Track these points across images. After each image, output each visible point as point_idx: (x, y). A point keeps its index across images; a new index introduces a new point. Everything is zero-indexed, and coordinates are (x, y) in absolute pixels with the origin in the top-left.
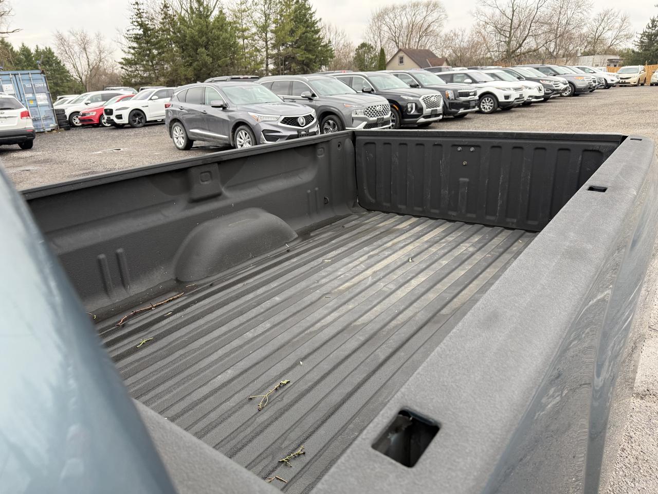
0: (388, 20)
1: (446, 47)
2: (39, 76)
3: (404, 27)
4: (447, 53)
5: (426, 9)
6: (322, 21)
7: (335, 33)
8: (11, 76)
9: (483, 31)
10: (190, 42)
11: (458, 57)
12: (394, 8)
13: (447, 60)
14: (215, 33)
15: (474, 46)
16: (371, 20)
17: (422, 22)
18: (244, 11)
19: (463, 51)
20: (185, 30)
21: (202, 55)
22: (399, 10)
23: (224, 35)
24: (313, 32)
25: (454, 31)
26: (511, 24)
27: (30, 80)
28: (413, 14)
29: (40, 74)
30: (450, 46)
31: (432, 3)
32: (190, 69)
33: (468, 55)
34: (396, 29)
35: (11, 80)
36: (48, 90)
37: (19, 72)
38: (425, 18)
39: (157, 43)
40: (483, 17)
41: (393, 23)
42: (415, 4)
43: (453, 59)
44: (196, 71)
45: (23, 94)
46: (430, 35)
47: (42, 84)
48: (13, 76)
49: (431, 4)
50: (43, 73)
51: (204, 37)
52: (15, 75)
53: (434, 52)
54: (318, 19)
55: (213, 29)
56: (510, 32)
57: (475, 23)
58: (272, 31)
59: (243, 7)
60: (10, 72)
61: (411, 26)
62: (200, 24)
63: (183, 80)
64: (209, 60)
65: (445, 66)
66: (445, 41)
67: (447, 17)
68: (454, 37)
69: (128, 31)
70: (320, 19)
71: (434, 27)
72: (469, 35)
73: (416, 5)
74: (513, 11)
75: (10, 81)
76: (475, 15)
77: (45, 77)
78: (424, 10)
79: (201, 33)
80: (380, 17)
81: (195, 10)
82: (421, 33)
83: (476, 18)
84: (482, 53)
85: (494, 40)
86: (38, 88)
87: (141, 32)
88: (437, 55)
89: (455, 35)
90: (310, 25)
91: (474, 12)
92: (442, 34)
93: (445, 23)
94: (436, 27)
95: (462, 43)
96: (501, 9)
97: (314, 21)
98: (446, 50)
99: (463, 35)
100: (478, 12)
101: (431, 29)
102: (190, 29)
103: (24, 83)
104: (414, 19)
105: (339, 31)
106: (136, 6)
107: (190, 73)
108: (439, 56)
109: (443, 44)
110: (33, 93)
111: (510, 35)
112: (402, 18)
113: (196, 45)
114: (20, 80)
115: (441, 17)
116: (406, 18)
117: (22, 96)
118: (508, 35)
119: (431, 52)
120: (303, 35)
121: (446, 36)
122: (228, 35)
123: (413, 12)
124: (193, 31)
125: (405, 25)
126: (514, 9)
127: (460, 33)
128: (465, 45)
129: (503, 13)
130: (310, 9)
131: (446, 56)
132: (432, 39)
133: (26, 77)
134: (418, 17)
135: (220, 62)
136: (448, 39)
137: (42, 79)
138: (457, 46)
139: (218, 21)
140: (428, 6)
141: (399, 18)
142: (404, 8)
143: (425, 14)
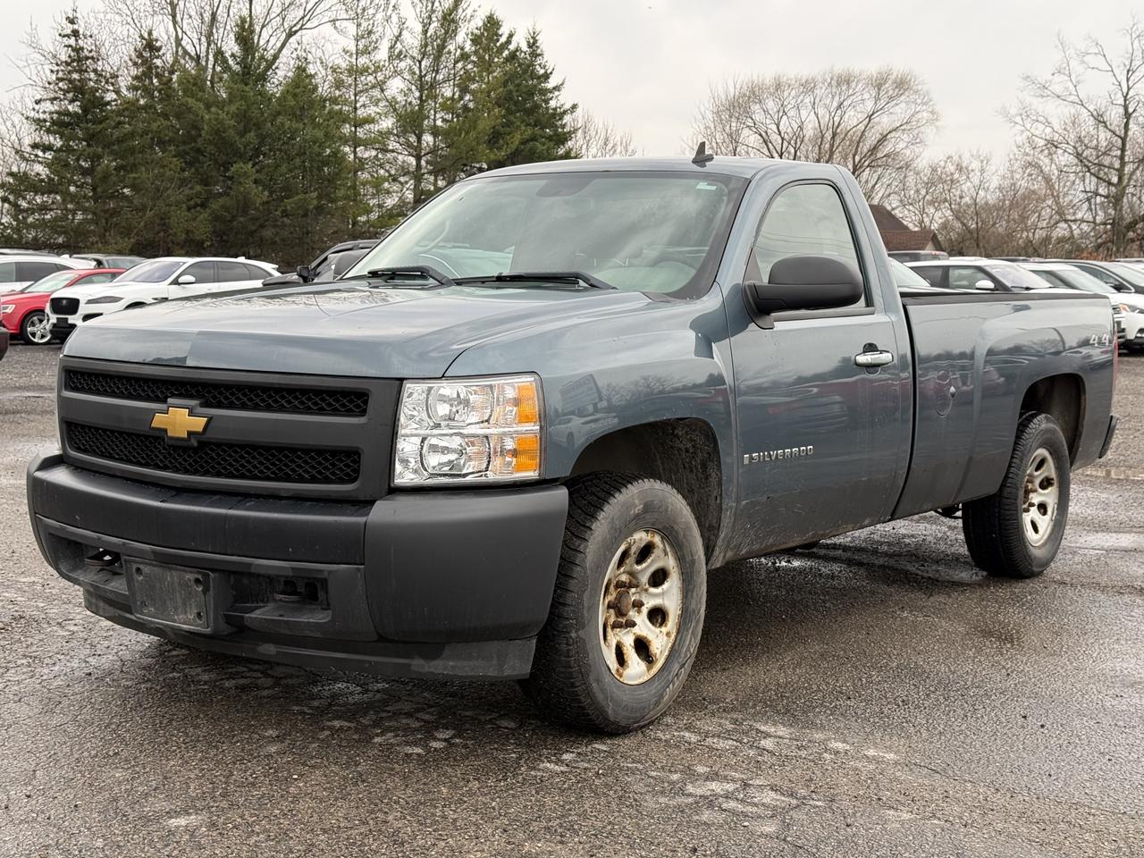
0: (759, 116)
1: (932, 203)
3: (806, 139)
4: (937, 218)
5: (874, 93)
6: (579, 111)
7: (601, 142)
9: (1047, 161)
10: (210, 142)
11: (970, 232)
12: (778, 86)
13: (934, 237)
14: (283, 124)
15: (1018, 204)
16: (709, 116)
17: (862, 127)
18: (365, 70)
19: (984, 216)
20: (200, 112)
21: (242, 180)
22: (793, 93)
23: (310, 132)
24: (550, 138)
25: (956, 158)
26: (1123, 150)
28: (835, 104)
30: (946, 200)
31: (893, 77)
32: (205, 215)
33: (1001, 228)
34: (785, 144)
38: (870, 117)
39: (120, 141)
40: (1041, 127)
41: (774, 128)
42: (840, 77)
43: (953, 236)
44: (217, 224)
46: (886, 166)
49: (890, 82)
51: (252, 134)
53: (898, 213)
54: (567, 106)
55: (279, 113)
56: (1120, 172)
57: (1021, 139)
58: (435, 132)
59: (363, 60)
61: (828, 136)
62: (244, 98)
63: (178, 244)
64: (259, 195)
65: (929, 250)
66: (929, 184)
67: (937, 120)
68: (956, 176)
69: (37, 102)
70: (574, 107)
71: (897, 144)
72: (1001, 172)
73: (844, 81)
74: (1128, 115)
76: (1018, 119)
78: (866, 96)
79: (246, 121)
80: (738, 108)
81: (231, 62)
82: (857, 158)
83: (1019, 127)
84: (1040, 224)
85: (1077, 190)
87: (74, 108)
88: (905, 223)
89: (960, 168)
90: (544, 120)
91: (1013, 111)
92: (922, 163)
93: (929, 133)
94: (902, 145)
95: (982, 193)
96: (1091, 108)
97: (555, 109)
98: (932, 210)
99: (982, 171)
100: (1025, 113)
101: (888, 148)
102: (213, 109)
104: (837, 119)
105: (615, 138)
106: (72, 41)
107: (202, 225)
108: (911, 226)
109: (923, 192)
111: (1120, 179)
112: (804, 113)
113: (226, 152)
115: (919, 116)
116: (812, 113)
118: (1115, 180)
119: (889, 213)
120: (522, 147)
121: (934, 170)
122: (320, 134)
123: (837, 98)
124: (223, 116)
125: (809, 132)
126: (1131, 110)
127: (975, 165)
128: (992, 198)
129: (1100, 120)
130: (546, 76)
131: (935, 226)
132: (890, 176)
134: (850, 113)
135: (289, 204)
136: (938, 181)
138: (967, 200)
139: (295, 95)
140: (878, 83)
141: (792, 113)
142: (808, 86)
143: (870, 105)
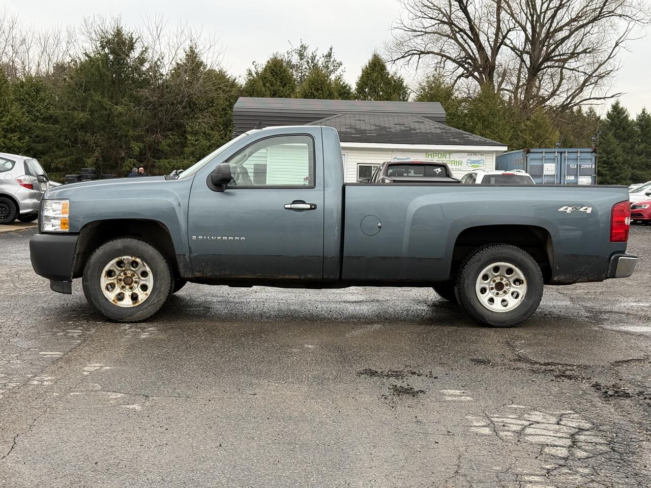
2: (589, 156)
8: (556, 154)
27: (577, 159)
29: (592, 153)
35: (555, 159)
36: (595, 173)
37: (567, 150)
45: (565, 176)
47: (590, 165)
48: (559, 154)
50: (595, 151)
52: (561, 153)
60: (557, 150)
75: (552, 160)
77: (596, 157)
86: (583, 169)
103: (569, 163)
110: (576, 176)
114: (565, 159)
117: (562, 178)
133: (573, 156)
137: (591, 159)
